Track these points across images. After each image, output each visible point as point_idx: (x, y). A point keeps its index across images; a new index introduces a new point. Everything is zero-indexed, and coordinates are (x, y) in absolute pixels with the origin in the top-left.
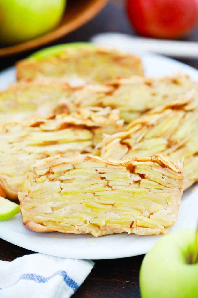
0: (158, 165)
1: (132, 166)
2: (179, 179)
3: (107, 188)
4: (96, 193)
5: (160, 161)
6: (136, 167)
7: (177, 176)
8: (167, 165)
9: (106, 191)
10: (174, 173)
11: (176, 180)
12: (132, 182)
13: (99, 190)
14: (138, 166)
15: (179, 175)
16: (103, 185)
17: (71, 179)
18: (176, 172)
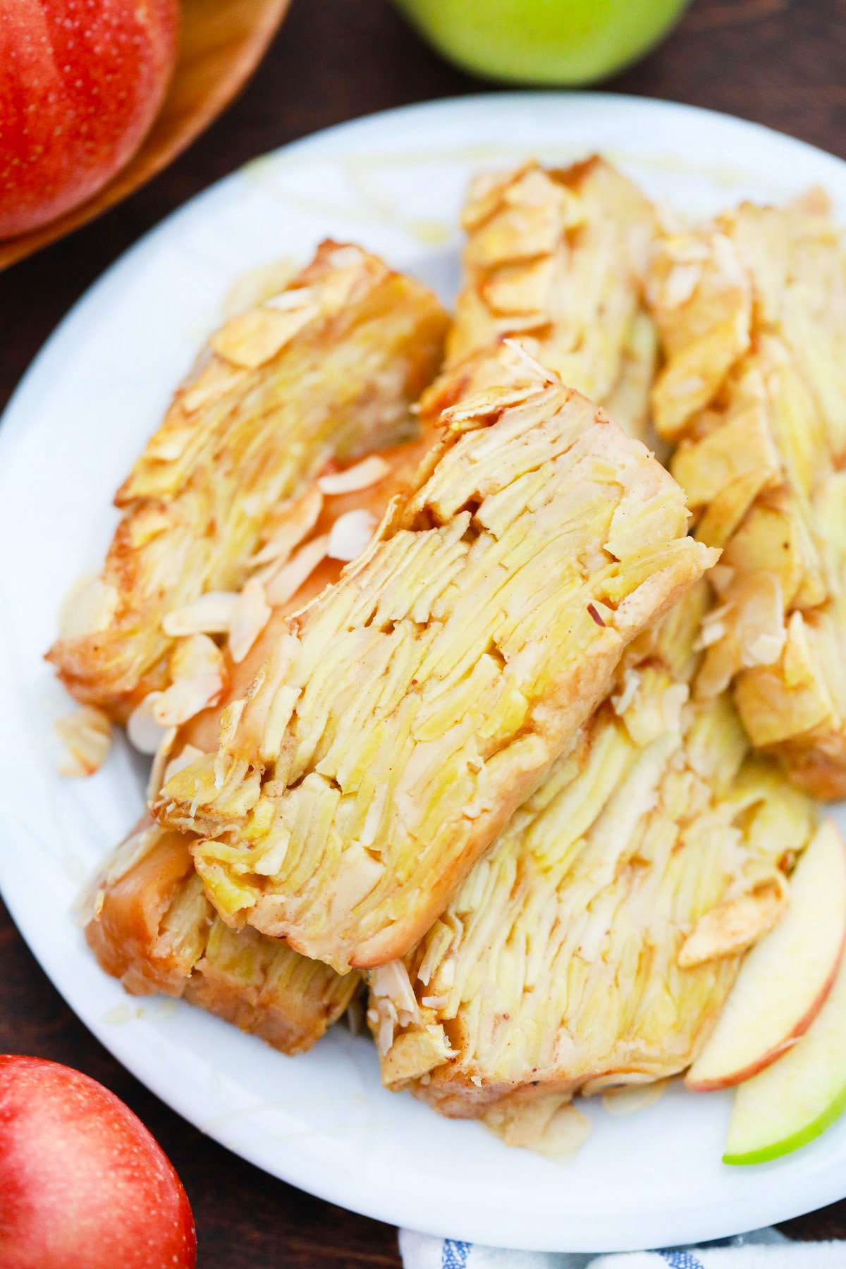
0: (475, 433)
1: (420, 512)
2: (564, 401)
3: (428, 635)
4: (417, 677)
5: (469, 418)
6: (432, 504)
7: (550, 400)
8: (497, 407)
9: (432, 642)
10: (537, 403)
11: (564, 409)
12: (463, 548)
13: (417, 661)
14: (433, 499)
15: (553, 391)
16: (409, 641)
17: (325, 730)
18: (537, 395)
